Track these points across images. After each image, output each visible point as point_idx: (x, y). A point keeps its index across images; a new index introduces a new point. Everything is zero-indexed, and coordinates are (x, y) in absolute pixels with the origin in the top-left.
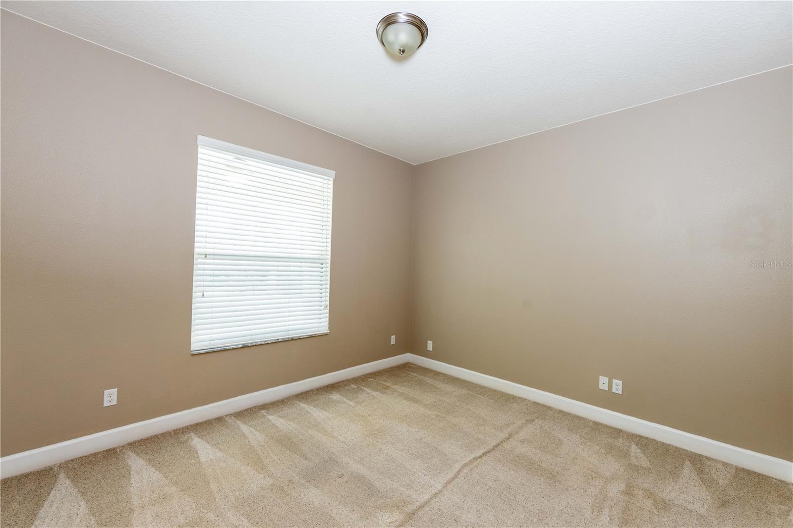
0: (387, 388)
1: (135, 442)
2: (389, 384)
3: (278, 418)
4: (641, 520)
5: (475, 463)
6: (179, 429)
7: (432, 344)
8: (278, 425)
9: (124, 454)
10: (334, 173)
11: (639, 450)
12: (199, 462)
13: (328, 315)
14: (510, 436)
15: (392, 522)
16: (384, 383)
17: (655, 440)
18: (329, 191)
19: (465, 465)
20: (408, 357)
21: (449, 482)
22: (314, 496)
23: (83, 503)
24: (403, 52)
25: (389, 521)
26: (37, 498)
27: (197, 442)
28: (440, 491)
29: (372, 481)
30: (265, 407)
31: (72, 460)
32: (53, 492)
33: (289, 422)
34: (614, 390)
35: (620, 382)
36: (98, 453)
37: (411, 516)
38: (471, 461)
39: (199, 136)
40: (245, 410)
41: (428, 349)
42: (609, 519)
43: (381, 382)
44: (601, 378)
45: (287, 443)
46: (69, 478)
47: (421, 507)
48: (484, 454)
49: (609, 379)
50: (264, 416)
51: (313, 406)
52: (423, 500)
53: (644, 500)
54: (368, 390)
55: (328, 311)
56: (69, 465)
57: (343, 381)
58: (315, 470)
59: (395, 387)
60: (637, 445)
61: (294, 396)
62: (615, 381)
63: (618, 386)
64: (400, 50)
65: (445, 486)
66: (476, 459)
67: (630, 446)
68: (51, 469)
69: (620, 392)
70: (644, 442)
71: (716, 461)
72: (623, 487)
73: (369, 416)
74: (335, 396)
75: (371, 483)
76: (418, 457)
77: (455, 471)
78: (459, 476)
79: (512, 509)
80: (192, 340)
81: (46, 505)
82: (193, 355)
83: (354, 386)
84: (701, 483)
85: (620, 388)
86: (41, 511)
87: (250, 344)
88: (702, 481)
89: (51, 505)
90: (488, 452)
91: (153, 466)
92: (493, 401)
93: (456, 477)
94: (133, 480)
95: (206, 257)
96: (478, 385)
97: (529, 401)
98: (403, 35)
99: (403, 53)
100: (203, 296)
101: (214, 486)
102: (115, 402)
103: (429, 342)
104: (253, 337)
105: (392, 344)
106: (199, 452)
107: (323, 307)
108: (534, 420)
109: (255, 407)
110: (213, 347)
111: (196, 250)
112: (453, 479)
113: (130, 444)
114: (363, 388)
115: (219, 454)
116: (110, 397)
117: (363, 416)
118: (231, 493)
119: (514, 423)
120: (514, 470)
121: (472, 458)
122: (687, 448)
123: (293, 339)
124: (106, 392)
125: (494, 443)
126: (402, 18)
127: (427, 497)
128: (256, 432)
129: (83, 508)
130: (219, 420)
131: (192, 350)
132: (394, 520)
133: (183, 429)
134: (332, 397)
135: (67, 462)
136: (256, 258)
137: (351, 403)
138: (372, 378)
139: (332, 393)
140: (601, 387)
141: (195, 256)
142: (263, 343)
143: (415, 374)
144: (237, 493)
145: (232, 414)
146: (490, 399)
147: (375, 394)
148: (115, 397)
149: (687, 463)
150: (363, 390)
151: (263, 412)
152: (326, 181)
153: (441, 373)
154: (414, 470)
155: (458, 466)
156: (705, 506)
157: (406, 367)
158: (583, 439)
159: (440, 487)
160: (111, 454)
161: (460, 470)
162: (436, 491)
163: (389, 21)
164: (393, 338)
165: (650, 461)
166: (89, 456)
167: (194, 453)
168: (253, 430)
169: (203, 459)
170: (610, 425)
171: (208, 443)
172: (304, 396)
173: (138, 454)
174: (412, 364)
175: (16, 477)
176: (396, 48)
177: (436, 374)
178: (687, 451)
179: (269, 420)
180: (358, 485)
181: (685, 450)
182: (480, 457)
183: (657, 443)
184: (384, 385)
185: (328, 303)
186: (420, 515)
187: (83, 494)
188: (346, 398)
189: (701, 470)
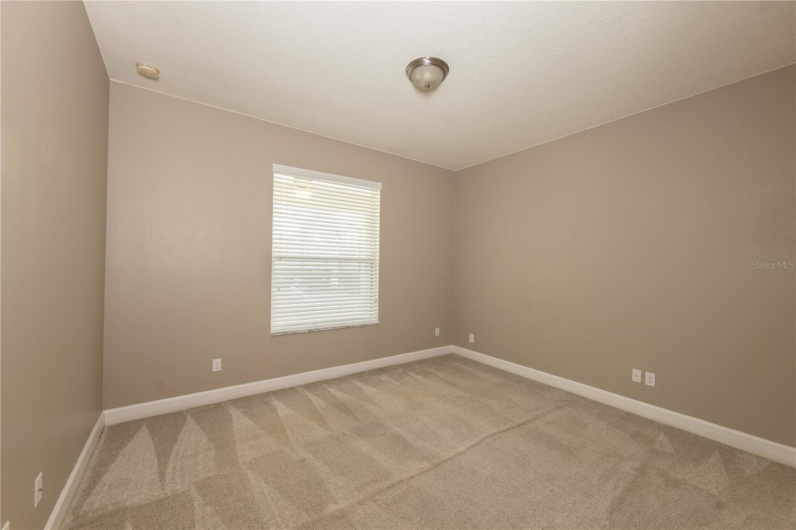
0: (430, 373)
1: (234, 400)
2: (431, 370)
3: (337, 390)
4: (646, 491)
5: (499, 435)
6: (264, 393)
7: (473, 337)
8: (336, 396)
9: (227, 407)
10: (381, 184)
11: (667, 439)
12: (279, 416)
13: (378, 308)
14: (537, 417)
15: (420, 468)
16: (428, 369)
17: (688, 432)
18: (377, 200)
19: (490, 436)
20: (452, 349)
21: (473, 446)
22: (362, 446)
23: (204, 434)
24: (429, 86)
25: (419, 467)
26: (175, 429)
27: (276, 403)
28: (463, 452)
29: (408, 440)
30: (327, 382)
31: (194, 408)
32: (185, 427)
33: (345, 394)
34: (647, 383)
35: (653, 375)
36: (210, 405)
37: (436, 466)
38: (495, 434)
39: (274, 164)
40: (311, 384)
41: (470, 341)
42: (614, 486)
43: (425, 368)
44: (634, 370)
45: (343, 409)
46: (193, 419)
47: (446, 461)
48: (508, 429)
49: (642, 372)
50: (325, 388)
51: (365, 384)
52: (447, 457)
53: (656, 477)
54: (413, 374)
55: (377, 304)
56: (193, 411)
57: (392, 366)
58: (363, 429)
59: (437, 373)
60: (666, 435)
61: (350, 375)
62: (647, 374)
63: (650, 379)
64: (426, 86)
65: (469, 449)
66: (500, 432)
67: (658, 435)
68: (182, 412)
69: (653, 385)
70: (673, 433)
71: (751, 454)
72: (637, 465)
73: (411, 394)
74: (384, 377)
75: (407, 441)
76: (448, 427)
77: (479, 439)
78: (482, 443)
79: (524, 470)
80: (272, 325)
81: (182, 433)
82: (272, 336)
83: (400, 370)
84: (724, 470)
85: (653, 380)
86: (179, 437)
87: (314, 330)
88: (726, 470)
89: (185, 434)
90: (512, 428)
91: (247, 416)
92: (527, 389)
93: (479, 443)
94: (234, 423)
95: (280, 259)
96: (515, 375)
97: (564, 391)
98: (428, 74)
99: (428, 88)
100: (279, 290)
101: (289, 432)
102: (220, 369)
103: (470, 334)
104: (317, 324)
105: (436, 335)
106: (278, 410)
107: (373, 301)
108: (564, 407)
109: (319, 382)
110: (287, 331)
111: (274, 254)
112: (476, 445)
113: (230, 401)
114: (408, 372)
115: (293, 412)
116: (217, 365)
117: (405, 394)
118: (301, 438)
119: (544, 408)
120: (533, 443)
121: (496, 431)
122: (721, 442)
123: (348, 327)
124: (215, 361)
125: (520, 422)
126: (427, 62)
127: (452, 454)
128: (319, 400)
129: (205, 438)
130: (292, 389)
131: (271, 332)
132: (423, 467)
133: (266, 393)
134: (381, 378)
135: (191, 409)
136: (319, 260)
137: (397, 383)
138: (417, 365)
139: (382, 375)
140: (635, 379)
141: (273, 259)
142: (325, 329)
143: (457, 364)
144: (306, 438)
145: (301, 386)
146: (524, 387)
147: (418, 377)
148: (220, 365)
149: (717, 453)
150: (408, 374)
151: (325, 385)
152: (374, 192)
153: (481, 364)
154: (444, 436)
155: (483, 436)
156: (720, 488)
157: (450, 357)
158: (610, 426)
159: (464, 449)
160: (218, 406)
161: (484, 439)
162: (460, 452)
163: (417, 64)
164: (437, 330)
165: (675, 449)
166: (204, 406)
167: (275, 410)
168: (317, 398)
169: (281, 414)
170: (643, 416)
171: (285, 404)
172: (358, 376)
173: (236, 408)
174: (455, 355)
175: (161, 415)
176: (423, 84)
177: (477, 364)
178: (721, 444)
179: (329, 392)
180: (397, 441)
181: (719, 443)
182: (504, 431)
183: (690, 435)
184: (428, 371)
185: (377, 297)
186: (444, 466)
187: (203, 429)
188: (393, 379)
189: (729, 460)
